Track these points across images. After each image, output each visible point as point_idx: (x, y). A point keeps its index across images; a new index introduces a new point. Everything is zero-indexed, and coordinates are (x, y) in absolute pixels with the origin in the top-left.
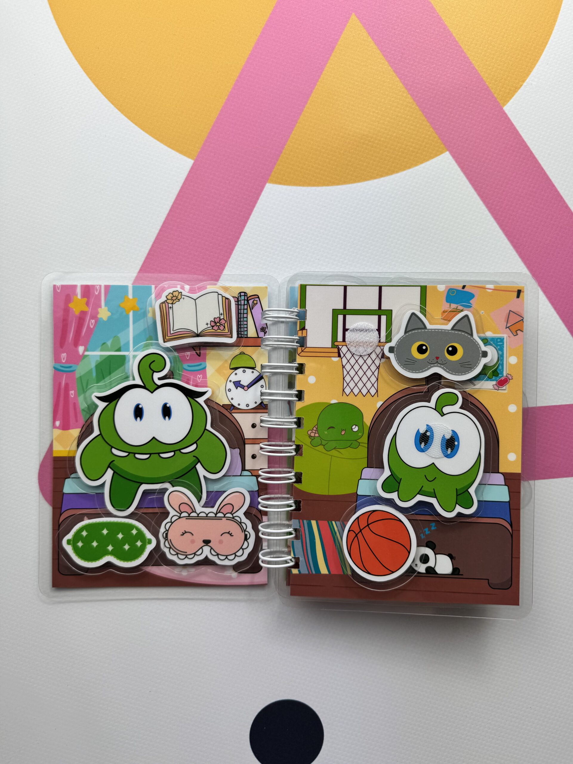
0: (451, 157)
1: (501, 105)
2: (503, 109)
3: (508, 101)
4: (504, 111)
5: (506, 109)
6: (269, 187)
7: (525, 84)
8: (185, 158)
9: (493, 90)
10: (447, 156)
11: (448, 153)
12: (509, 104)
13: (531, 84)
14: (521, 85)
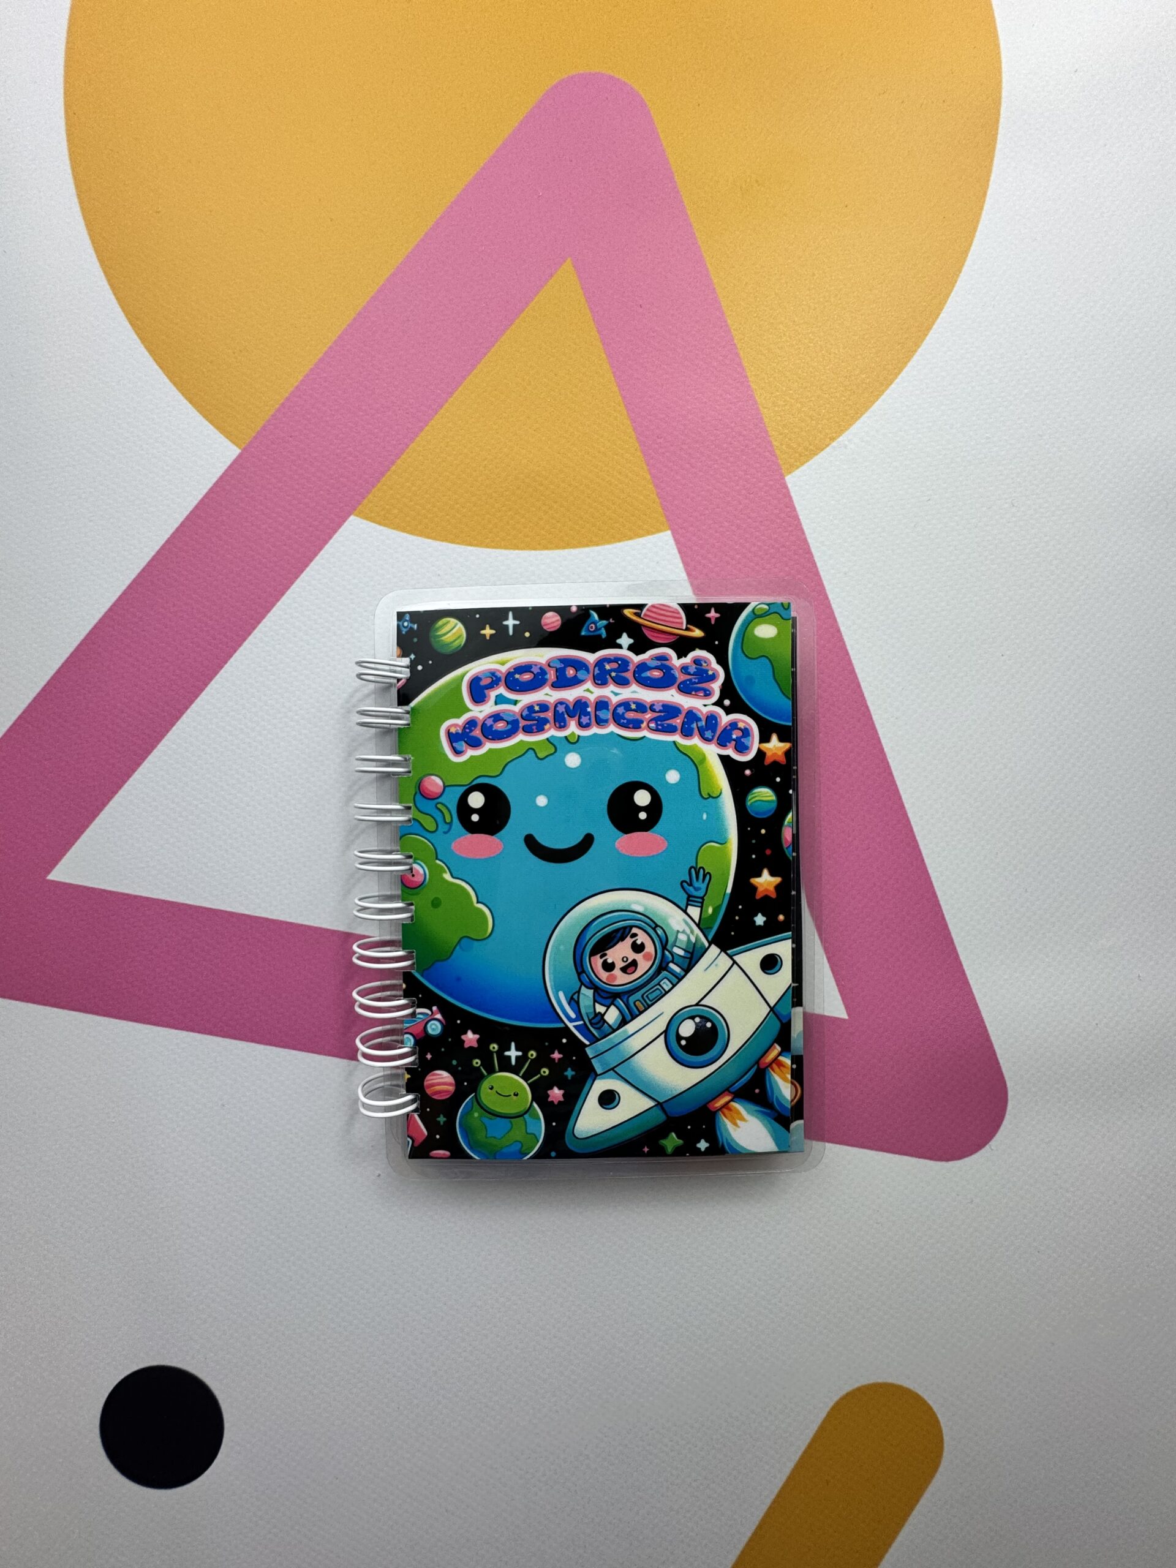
0: (672, 542)
1: (784, 471)
2: (782, 477)
3: (798, 467)
4: (785, 483)
5: (790, 480)
6: (354, 523)
7: (834, 444)
8: (227, 443)
9: (775, 443)
10: (666, 538)
11: (669, 532)
12: (797, 473)
13: (846, 447)
14: (827, 446)
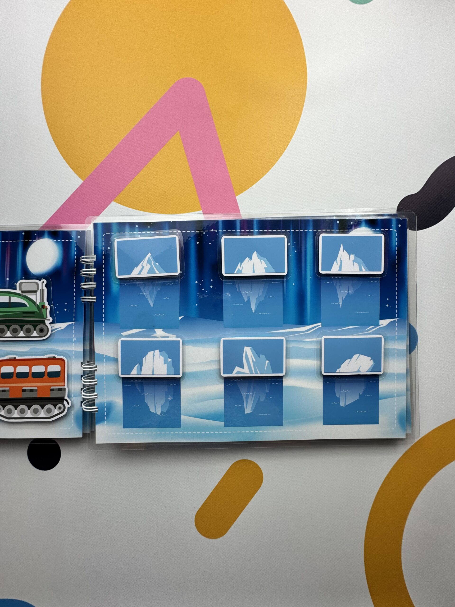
1: (236, 195)
2: (235, 197)
3: (240, 194)
4: (236, 199)
5: (238, 198)
6: (113, 203)
7: (251, 188)
8: (80, 179)
9: (234, 187)
10: (201, 212)
12: (239, 196)
13: (254, 189)
14: (249, 188)
